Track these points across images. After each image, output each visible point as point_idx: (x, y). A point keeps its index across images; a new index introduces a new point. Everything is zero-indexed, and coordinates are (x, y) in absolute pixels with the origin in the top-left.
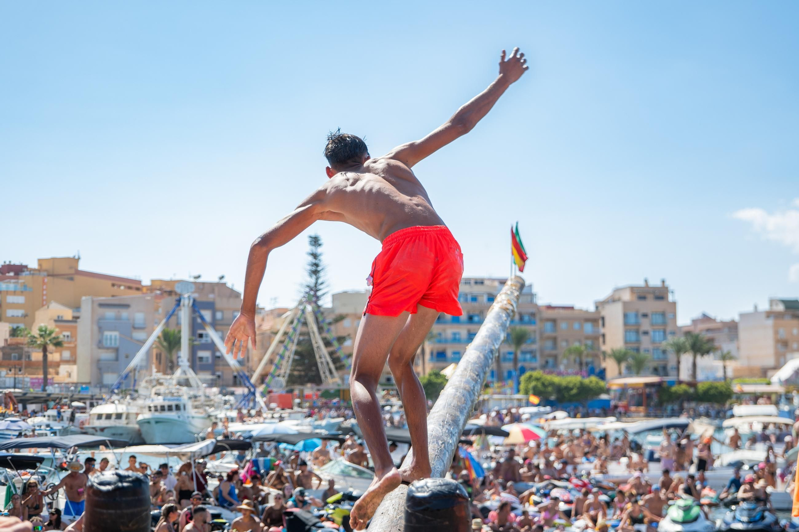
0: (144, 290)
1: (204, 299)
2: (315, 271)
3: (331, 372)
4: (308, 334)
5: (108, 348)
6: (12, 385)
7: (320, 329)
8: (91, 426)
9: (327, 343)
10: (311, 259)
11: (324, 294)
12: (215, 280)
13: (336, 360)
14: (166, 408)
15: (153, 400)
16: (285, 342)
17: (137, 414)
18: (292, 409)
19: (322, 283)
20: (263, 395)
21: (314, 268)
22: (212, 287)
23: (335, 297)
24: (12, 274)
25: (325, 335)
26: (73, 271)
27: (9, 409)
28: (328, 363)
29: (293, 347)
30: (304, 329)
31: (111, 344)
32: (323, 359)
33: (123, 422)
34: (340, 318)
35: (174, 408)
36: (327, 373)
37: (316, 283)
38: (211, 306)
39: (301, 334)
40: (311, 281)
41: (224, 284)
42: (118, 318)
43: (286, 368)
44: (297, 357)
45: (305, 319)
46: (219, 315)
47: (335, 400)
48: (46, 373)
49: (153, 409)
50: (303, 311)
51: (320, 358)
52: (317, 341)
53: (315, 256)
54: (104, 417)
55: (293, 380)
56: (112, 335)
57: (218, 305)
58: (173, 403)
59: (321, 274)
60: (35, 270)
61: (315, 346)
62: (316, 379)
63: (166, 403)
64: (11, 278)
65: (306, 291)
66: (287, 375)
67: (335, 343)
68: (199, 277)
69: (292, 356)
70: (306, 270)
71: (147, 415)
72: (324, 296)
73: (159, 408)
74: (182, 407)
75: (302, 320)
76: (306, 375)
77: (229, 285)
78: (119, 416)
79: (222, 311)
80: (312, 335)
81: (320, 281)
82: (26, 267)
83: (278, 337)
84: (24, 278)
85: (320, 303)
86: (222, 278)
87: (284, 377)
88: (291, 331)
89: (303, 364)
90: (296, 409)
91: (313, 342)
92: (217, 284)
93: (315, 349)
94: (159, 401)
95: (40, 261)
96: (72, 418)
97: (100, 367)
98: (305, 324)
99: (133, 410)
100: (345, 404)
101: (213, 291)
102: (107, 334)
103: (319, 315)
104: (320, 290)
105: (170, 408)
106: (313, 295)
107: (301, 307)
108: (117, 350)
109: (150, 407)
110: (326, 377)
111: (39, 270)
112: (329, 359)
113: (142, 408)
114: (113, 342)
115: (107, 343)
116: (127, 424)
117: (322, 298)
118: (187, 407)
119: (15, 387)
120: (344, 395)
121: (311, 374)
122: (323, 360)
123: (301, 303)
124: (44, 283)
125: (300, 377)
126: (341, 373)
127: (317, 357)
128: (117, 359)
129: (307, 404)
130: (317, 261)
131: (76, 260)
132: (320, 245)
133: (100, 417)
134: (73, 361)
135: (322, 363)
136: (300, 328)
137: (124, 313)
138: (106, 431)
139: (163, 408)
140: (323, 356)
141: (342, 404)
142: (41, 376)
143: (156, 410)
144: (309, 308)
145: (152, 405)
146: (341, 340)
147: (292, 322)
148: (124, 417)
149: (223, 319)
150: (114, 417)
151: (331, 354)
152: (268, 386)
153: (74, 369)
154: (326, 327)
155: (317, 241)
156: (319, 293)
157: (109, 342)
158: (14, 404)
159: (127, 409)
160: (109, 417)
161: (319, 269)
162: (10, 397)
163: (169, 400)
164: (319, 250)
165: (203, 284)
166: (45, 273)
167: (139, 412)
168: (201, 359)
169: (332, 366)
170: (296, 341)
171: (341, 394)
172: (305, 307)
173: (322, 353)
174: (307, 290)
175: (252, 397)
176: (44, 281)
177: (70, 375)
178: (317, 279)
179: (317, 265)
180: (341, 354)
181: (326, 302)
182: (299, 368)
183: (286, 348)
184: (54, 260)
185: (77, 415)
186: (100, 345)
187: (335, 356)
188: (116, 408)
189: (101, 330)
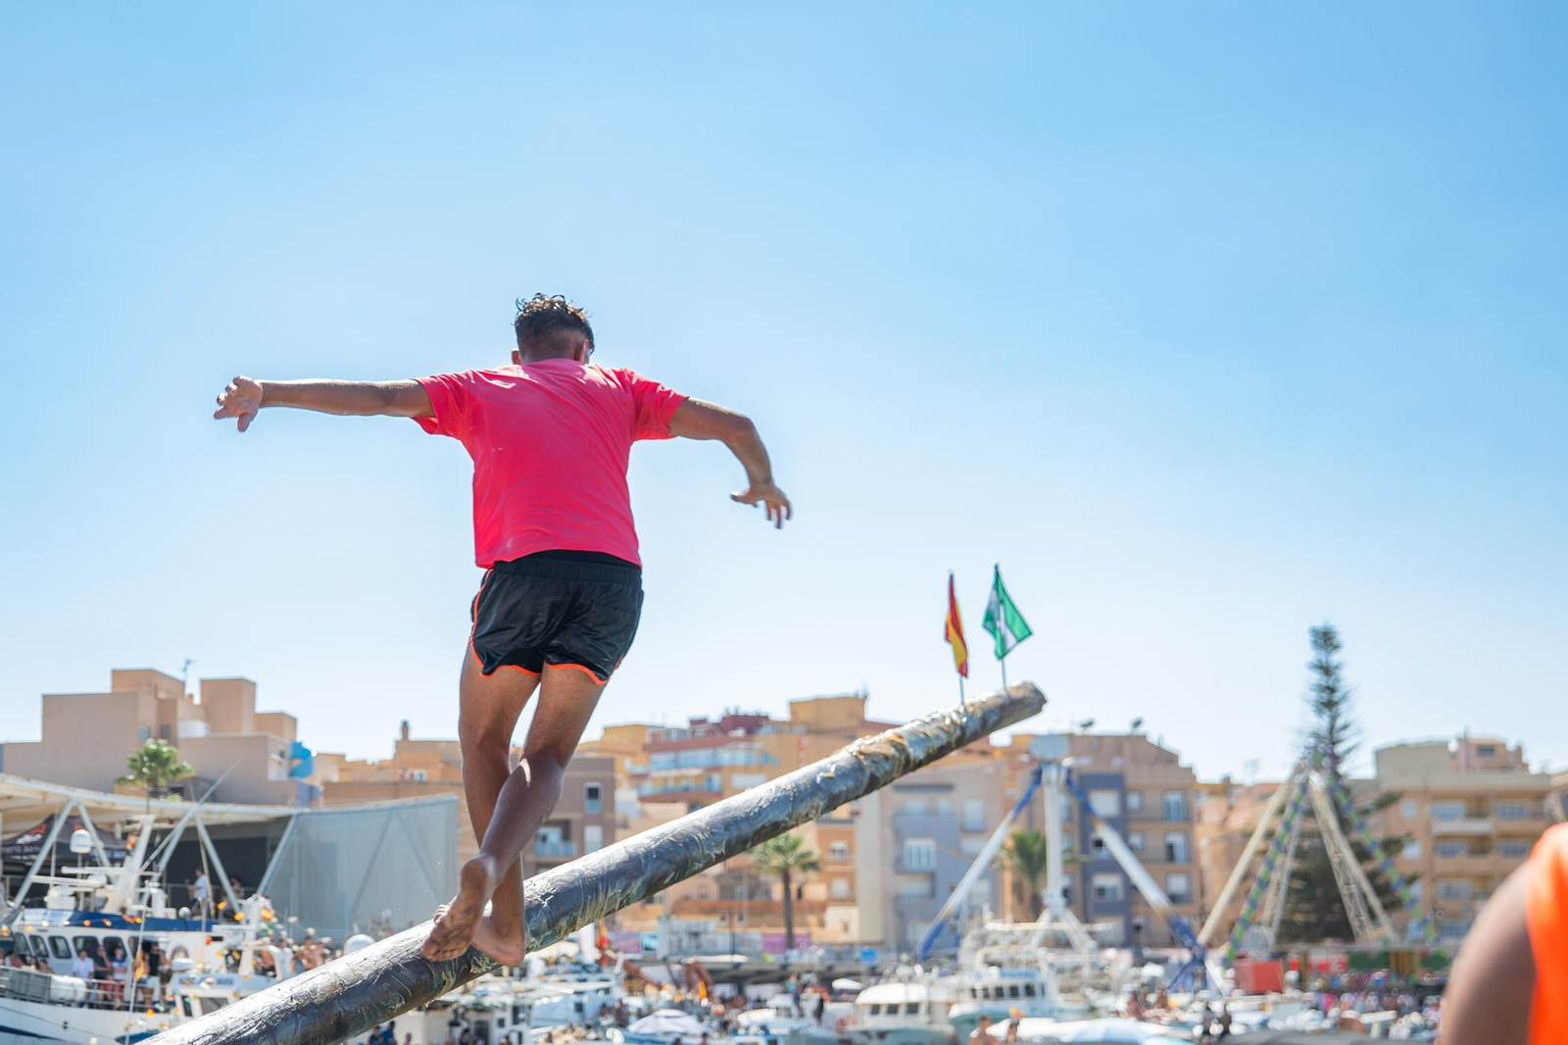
0: (997, 754)
1: (1102, 769)
2: (1329, 700)
3: (1372, 915)
4: (1319, 835)
5: (913, 873)
6: (727, 947)
7: (1344, 825)
8: (860, 1027)
9: (1362, 854)
10: (1316, 677)
11: (1349, 750)
12: (1123, 728)
13: (1383, 890)
14: (1006, 992)
15: (979, 977)
16: (1268, 854)
17: (949, 1005)
18: (1281, 992)
19: (1345, 727)
20: (1226, 963)
21: (1325, 696)
22: (1118, 743)
23: (1381, 755)
24: (740, 732)
25: (1356, 836)
26: (854, 723)
27: (697, 992)
28: (1364, 897)
29: (1289, 863)
30: (1310, 825)
31: (920, 864)
32: (1353, 886)
33: (920, 1021)
34: (1388, 800)
35: (1022, 991)
36: (1364, 917)
37: (1332, 727)
38: (1114, 782)
39: (1303, 835)
40: (1322, 723)
41: (1143, 737)
42: (932, 812)
43: (1273, 905)
44: (1298, 884)
45: (1310, 802)
46: (1134, 801)
47: (1378, 975)
48: (789, 925)
49: (980, 994)
50: (1305, 787)
51: (1347, 884)
52: (1340, 851)
53: (1326, 670)
54: (883, 1010)
55: (1290, 931)
56: (921, 847)
57: (1132, 779)
58: (1021, 982)
59: (1343, 707)
60: (783, 723)
61: (1334, 860)
62: (1342, 930)
63: (1006, 983)
64: (738, 740)
65: (1307, 744)
66: (1276, 923)
67: (1379, 856)
68: (1090, 724)
69: (1285, 881)
70: (1308, 701)
71: (967, 1007)
72: (1351, 754)
73: (991, 992)
74: (1037, 990)
75: (1303, 805)
76: (1320, 922)
77: (1153, 738)
78: (913, 1008)
79: (1140, 791)
80: (1326, 838)
81: (1340, 722)
82: (766, 718)
83: (1255, 843)
84: (764, 738)
85: (1343, 768)
86: (1137, 724)
87: (1270, 925)
88: (1279, 829)
89: (1311, 899)
90: (1290, 993)
91: (1331, 852)
92: (1129, 738)
93: (1335, 867)
94: (993, 977)
95: (794, 706)
96: (819, 1012)
97: (900, 910)
98: (1310, 813)
99: (941, 996)
100: (1402, 983)
101: (1119, 752)
102: (912, 844)
103: (1340, 795)
104: (1340, 741)
105: (1014, 992)
106: (1326, 752)
107: (1300, 779)
108: (931, 876)
109: (973, 991)
110: (1362, 926)
111: (790, 724)
112: (1367, 887)
113: (959, 991)
114: (924, 860)
115: (912, 863)
116: (930, 1022)
117: (1347, 757)
118: (1046, 990)
119: (733, 952)
120: (1397, 964)
121: (1329, 918)
122: (1354, 888)
123: (1298, 770)
124: (801, 748)
125: (1307, 925)
126: (1397, 916)
127: (1340, 882)
128: (933, 894)
129: (1317, 984)
130: (1331, 683)
131: (860, 701)
132: (1336, 647)
133: (875, 1009)
134: (849, 900)
135: (1351, 895)
136: (1298, 823)
137: (944, 802)
138: (889, 1038)
139: (999, 993)
140: (1351, 881)
141: (1394, 982)
142: (782, 930)
143: (986, 996)
144: (1317, 781)
145: (978, 986)
146: (1392, 846)
147: (1281, 811)
148: (923, 1009)
149: (1142, 808)
150: (902, 1010)
151: (1372, 877)
152: (1236, 945)
153: (852, 914)
154: (1355, 819)
155: (1330, 639)
156: (1340, 749)
157: (915, 860)
158: (706, 985)
159: (929, 994)
160: (893, 1009)
161: (1336, 696)
162: (698, 972)
163: (1012, 976)
164: (1335, 658)
165: (1100, 738)
166: (802, 729)
167: (951, 998)
168: (1101, 891)
169: (1375, 902)
170: (1291, 849)
171: (1392, 959)
172: (1308, 779)
173: (1351, 875)
174: (1312, 741)
175: (1199, 969)
176: (799, 743)
177: (846, 928)
178: (1333, 719)
179: (1332, 690)
180: (1393, 875)
181: (1359, 767)
182: (1305, 906)
183: (1271, 865)
184: (819, 702)
185: (829, 1007)
186: (899, 866)
187: (1380, 880)
188: (907, 993)
189: (899, 836)
